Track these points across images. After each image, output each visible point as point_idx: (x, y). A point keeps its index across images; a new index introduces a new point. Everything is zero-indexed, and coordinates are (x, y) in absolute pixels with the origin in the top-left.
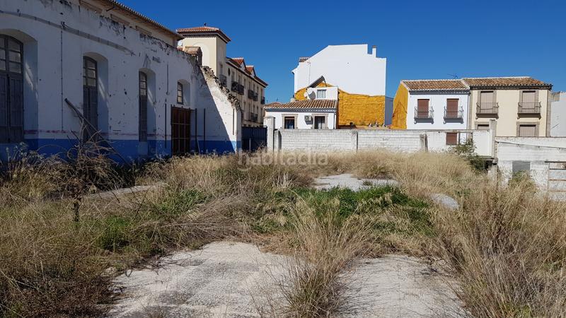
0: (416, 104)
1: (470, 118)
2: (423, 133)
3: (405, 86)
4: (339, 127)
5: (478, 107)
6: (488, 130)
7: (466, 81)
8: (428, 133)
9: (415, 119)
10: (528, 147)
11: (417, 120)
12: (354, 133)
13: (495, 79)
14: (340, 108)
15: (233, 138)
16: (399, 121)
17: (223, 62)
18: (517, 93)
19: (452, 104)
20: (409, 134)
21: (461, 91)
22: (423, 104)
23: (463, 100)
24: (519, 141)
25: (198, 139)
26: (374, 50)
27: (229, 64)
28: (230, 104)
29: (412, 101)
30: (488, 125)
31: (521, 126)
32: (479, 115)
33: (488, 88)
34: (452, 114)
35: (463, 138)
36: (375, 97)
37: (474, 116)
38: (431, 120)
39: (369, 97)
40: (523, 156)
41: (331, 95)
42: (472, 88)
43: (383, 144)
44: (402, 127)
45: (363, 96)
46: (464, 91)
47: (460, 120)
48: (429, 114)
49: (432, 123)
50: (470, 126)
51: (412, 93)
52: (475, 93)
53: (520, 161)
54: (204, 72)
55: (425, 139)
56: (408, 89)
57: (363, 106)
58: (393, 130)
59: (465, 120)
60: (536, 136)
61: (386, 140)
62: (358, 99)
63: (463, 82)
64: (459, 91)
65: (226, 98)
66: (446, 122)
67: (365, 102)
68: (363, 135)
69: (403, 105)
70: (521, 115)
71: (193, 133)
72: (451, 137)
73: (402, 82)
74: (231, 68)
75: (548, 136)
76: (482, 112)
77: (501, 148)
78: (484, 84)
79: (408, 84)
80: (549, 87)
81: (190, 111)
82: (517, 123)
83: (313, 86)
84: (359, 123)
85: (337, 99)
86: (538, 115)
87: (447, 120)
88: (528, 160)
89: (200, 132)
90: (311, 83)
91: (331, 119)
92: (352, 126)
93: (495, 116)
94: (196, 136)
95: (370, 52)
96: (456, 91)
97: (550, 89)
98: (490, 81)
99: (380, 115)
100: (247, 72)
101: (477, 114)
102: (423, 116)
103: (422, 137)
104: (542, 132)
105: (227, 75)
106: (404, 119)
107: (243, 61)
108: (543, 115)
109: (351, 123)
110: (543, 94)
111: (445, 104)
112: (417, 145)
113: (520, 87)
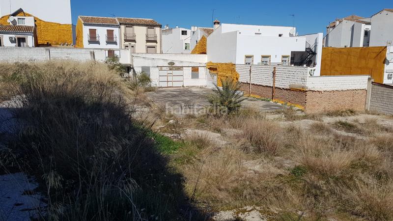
0: (88, 32)
1: (121, 42)
2: (92, 50)
3: (81, 19)
4: (37, 45)
5: (125, 35)
6: (128, 49)
7: (118, 19)
8: (95, 51)
10: (148, 59)
11: (90, 42)
12: (47, 50)
13: (135, 19)
14: (38, 32)
16: (80, 42)
18: (145, 28)
19: (110, 33)
20: (83, 51)
21: (114, 25)
22: (93, 33)
23: (116, 31)
24: (144, 56)
29: (86, 30)
31: (148, 47)
32: (126, 40)
33: (130, 25)
34: (110, 40)
36: (65, 25)
37: (123, 41)
39: (60, 24)
40: (146, 63)
41: (29, 22)
42: (121, 24)
43: (67, 57)
44: (82, 47)
45: (55, 23)
46: (116, 26)
47: (115, 43)
48: (97, 39)
49: (99, 44)
50: (121, 47)
51: (85, 25)
52: (123, 27)
53: (145, 67)
55: (93, 54)
56: (83, 22)
57: (57, 31)
58: (76, 48)
59: (118, 43)
60: (156, 53)
61: (70, 54)
62: (52, 26)
63: (117, 20)
64: (113, 25)
66: (108, 44)
67: (57, 28)
68: (53, 50)
69: (81, 32)
70: (148, 41)
72: (111, 52)
73: (79, 17)
75: (161, 53)
76: (127, 38)
77: (135, 59)
78: (128, 22)
79: (83, 19)
80: (160, 26)
82: (146, 46)
83: (14, 15)
84: (53, 43)
85: (34, 25)
86: (156, 42)
87: (108, 43)
88: (149, 66)
90: (12, 12)
91: (30, 40)
92: (48, 45)
93: (134, 41)
96: (112, 25)
97: (161, 27)
98: (132, 20)
99: (69, 37)
101: (125, 40)
102: (93, 40)
103: (91, 53)
104: (158, 51)
106: (82, 41)
108: (158, 41)
109: (48, 43)
110: (157, 29)
111: (106, 33)
112: (89, 57)
113: (146, 25)
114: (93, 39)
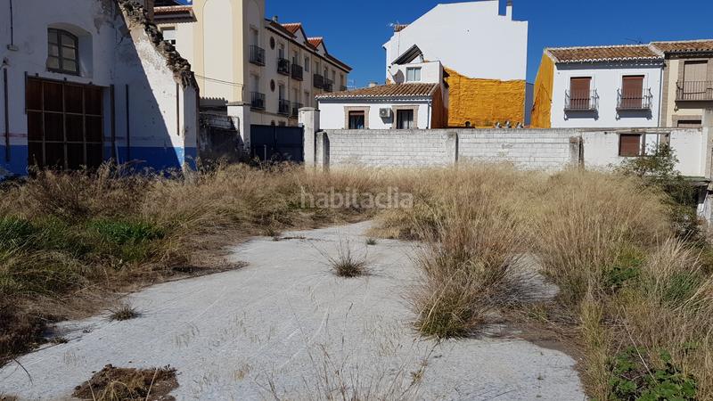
0: (567, 86)
1: (663, 110)
2: (576, 135)
3: (551, 56)
4: (437, 125)
5: (680, 89)
6: (699, 130)
7: (658, 46)
8: (585, 135)
9: (567, 112)
11: (570, 113)
13: (710, 42)
15: (178, 141)
16: (540, 117)
19: (632, 87)
20: (549, 137)
21: (649, 61)
22: (580, 87)
23: (652, 77)
25: (117, 144)
26: (509, 9)
28: (171, 73)
29: (561, 82)
30: (699, 122)
32: (681, 104)
33: (698, 56)
34: (631, 102)
35: (651, 143)
36: (511, 82)
37: (672, 105)
38: (593, 114)
39: (500, 82)
42: (668, 56)
43: (501, 156)
44: (544, 125)
45: (491, 81)
46: (654, 61)
47: (646, 113)
48: (591, 102)
49: (596, 117)
50: (664, 122)
51: (561, 66)
52: (674, 64)
55: (578, 146)
56: (554, 60)
57: (492, 97)
59: (654, 113)
61: (509, 148)
62: (483, 86)
63: (653, 49)
64: (645, 62)
65: (165, 61)
66: (621, 116)
67: (494, 90)
68: (466, 137)
69: (546, 90)
71: (106, 132)
72: (629, 141)
73: (545, 52)
76: (687, 98)
78: (691, 48)
79: (556, 54)
83: (400, 61)
84: (481, 122)
85: (437, 82)
87: (623, 112)
89: (121, 130)
90: (399, 56)
91: (423, 114)
93: (711, 105)
94: (113, 139)
95: (502, 13)
96: (640, 61)
98: (702, 44)
99: (517, 109)
100: (311, 46)
101: (678, 103)
102: (580, 107)
103: (573, 142)
105: (268, 48)
106: (547, 113)
109: (467, 123)
111: (619, 85)
112: (564, 156)
114: (580, 104)
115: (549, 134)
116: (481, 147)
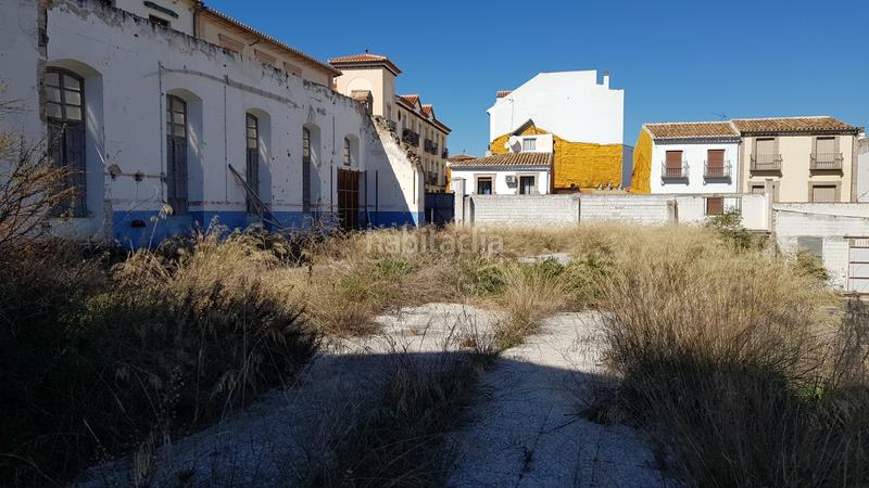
0: (663, 158)
1: (741, 176)
2: (672, 199)
3: (649, 132)
4: (554, 191)
5: (753, 160)
6: (763, 194)
7: (736, 123)
8: (678, 199)
9: (663, 179)
10: (819, 217)
11: (666, 180)
12: (574, 199)
13: (780, 119)
14: (556, 164)
15: (414, 208)
16: (641, 182)
17: (391, 102)
18: (809, 140)
19: (715, 158)
20: (652, 201)
21: (727, 139)
22: (674, 159)
23: (731, 152)
24: (808, 208)
25: (369, 210)
26: (606, 79)
27: (399, 104)
28: (410, 164)
29: (659, 154)
30: (762, 187)
31: (814, 187)
32: (754, 173)
33: (767, 134)
34: (715, 173)
35: (729, 204)
36: (609, 146)
37: (747, 173)
38: (685, 181)
39: (599, 146)
40: (812, 229)
41: (543, 146)
42: (743, 134)
43: (615, 215)
44: (645, 190)
45: (591, 144)
46: (732, 139)
47: (727, 180)
48: (683, 171)
49: (687, 183)
50: (742, 188)
51: (658, 142)
52: (748, 141)
53: (809, 237)
54: (375, 124)
55: (673, 207)
56: (652, 136)
57: (591, 160)
58: (633, 194)
59: (734, 179)
60: (836, 201)
61: (620, 208)
62: (583, 150)
63: (733, 126)
64: (725, 139)
65: (405, 156)
66: (707, 183)
67: (593, 154)
68: (586, 201)
69: (646, 159)
70: (814, 172)
71: (361, 201)
72: (714, 203)
73: (644, 127)
74: (402, 110)
75: (854, 200)
76: (759, 168)
77: (781, 219)
78: (762, 128)
79: (653, 129)
80: (855, 132)
81: (358, 173)
82: (810, 183)
83: (517, 133)
84: (584, 184)
85: (551, 151)
86: (839, 172)
87: (708, 179)
88: (820, 235)
89: (371, 201)
90: (515, 128)
91: (543, 181)
92: (573, 189)
93: (778, 173)
94: (365, 207)
95: (600, 81)
96: (721, 139)
97: (856, 135)
98: (772, 123)
99: (616, 172)
100: (424, 114)
101: (751, 171)
102: (673, 175)
103: (670, 204)
104: (845, 195)
105: (396, 120)
106: (647, 179)
107: (418, 99)
108: (847, 171)
109: (572, 185)
110: (845, 142)
111: (705, 157)
112: (663, 215)
113: (813, 133)
114: (674, 173)
115: (651, 198)
116: (600, 209)
